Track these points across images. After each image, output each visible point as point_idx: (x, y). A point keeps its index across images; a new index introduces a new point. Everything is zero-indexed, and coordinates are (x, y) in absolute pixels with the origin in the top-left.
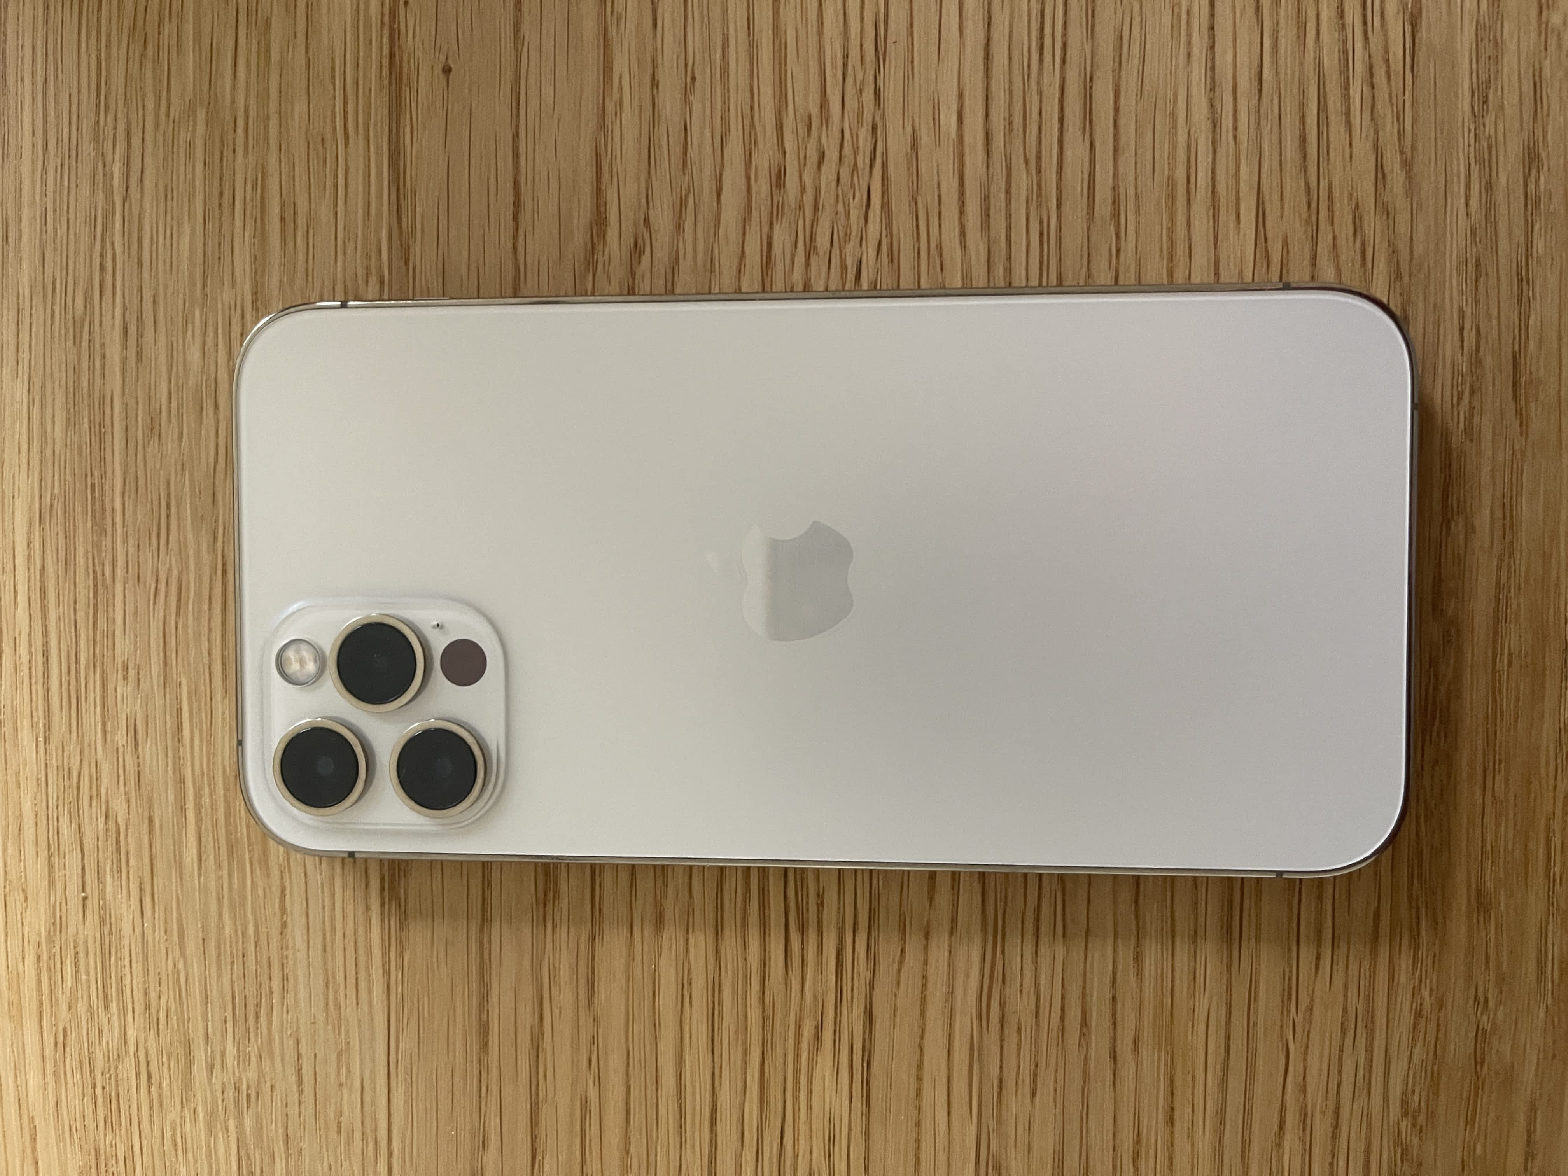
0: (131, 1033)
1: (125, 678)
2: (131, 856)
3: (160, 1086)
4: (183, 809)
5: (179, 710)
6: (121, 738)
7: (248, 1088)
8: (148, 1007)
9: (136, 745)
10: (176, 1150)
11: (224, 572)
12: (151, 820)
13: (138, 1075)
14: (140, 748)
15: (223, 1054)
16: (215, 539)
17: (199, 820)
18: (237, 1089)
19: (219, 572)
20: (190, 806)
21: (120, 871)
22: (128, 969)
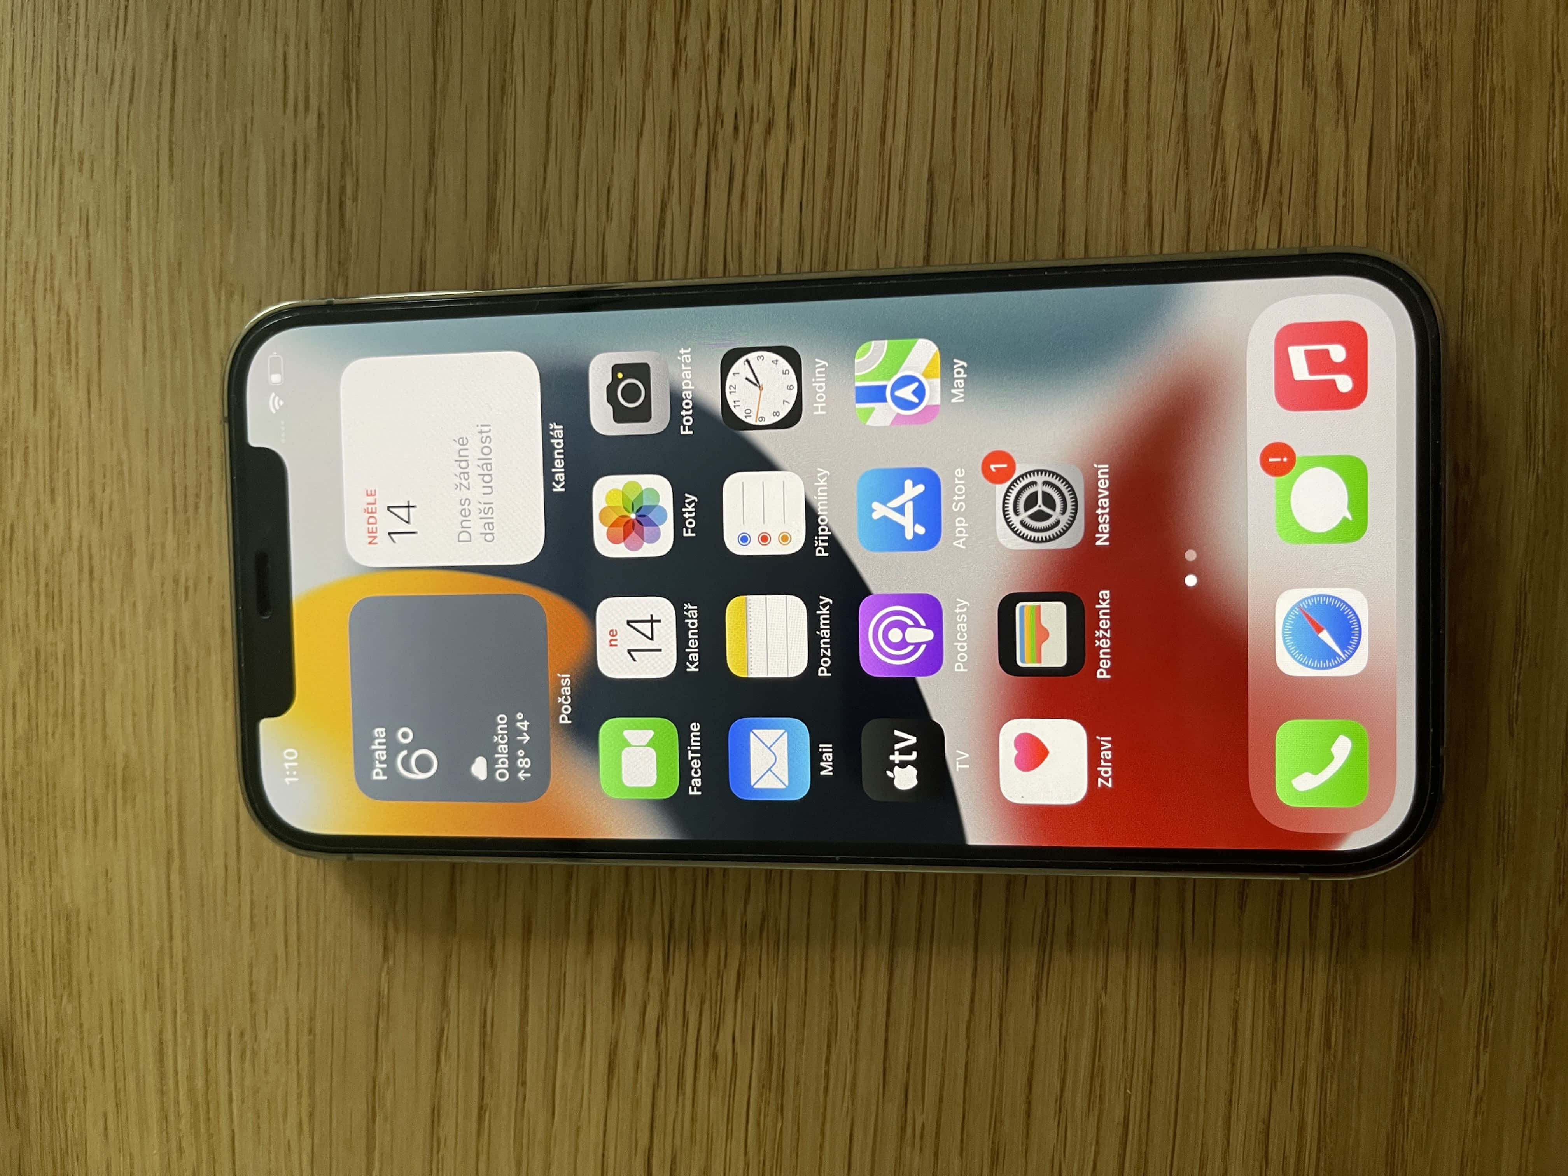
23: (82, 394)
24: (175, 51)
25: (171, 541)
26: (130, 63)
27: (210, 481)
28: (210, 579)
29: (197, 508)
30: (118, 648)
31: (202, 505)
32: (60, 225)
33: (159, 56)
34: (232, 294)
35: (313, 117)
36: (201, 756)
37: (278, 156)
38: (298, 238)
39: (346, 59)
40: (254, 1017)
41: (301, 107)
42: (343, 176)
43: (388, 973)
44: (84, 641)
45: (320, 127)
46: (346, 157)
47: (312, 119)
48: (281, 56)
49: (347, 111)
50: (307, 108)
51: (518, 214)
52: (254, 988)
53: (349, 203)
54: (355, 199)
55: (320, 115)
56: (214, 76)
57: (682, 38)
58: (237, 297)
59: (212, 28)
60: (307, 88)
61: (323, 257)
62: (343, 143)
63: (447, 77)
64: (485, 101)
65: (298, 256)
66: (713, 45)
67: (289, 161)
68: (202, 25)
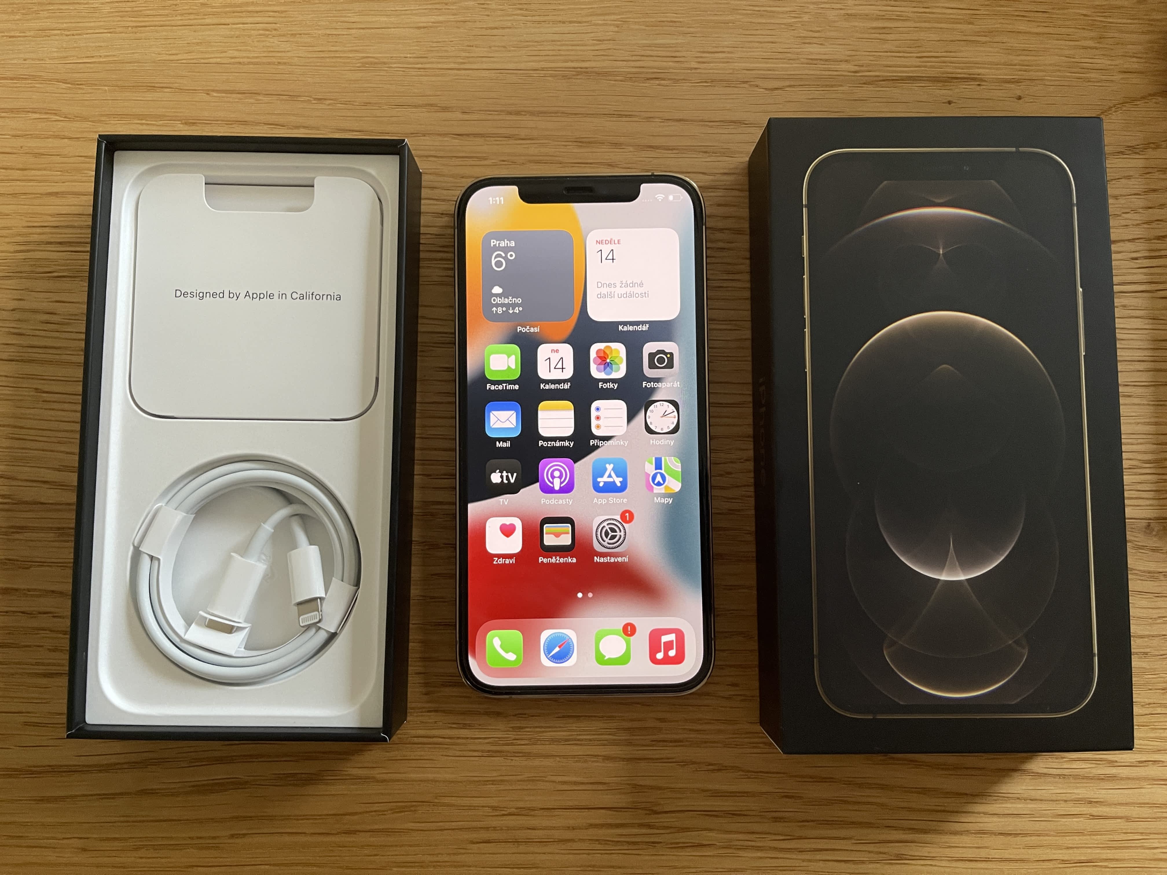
34: (618, 27)
35: (696, 65)
36: (406, 10)
37: (680, 49)
38: (643, 58)
39: (721, 80)
40: (284, 36)
41: (700, 60)
42: (669, 79)
43: (309, 100)
45: (691, 69)
46: (676, 81)
47: (694, 65)
48: (724, 50)
49: (698, 81)
50: (699, 62)
51: (651, 159)
52: (298, 36)
53: (657, 82)
54: (659, 85)
55: (696, 68)
56: (716, 18)
57: (725, 231)
58: (616, 29)
59: (738, 17)
60: (709, 63)
61: (634, 70)
62: (684, 79)
63: (711, 127)
64: (700, 144)
65: (634, 58)
66: (721, 245)
67: (677, 54)
68: (739, 12)
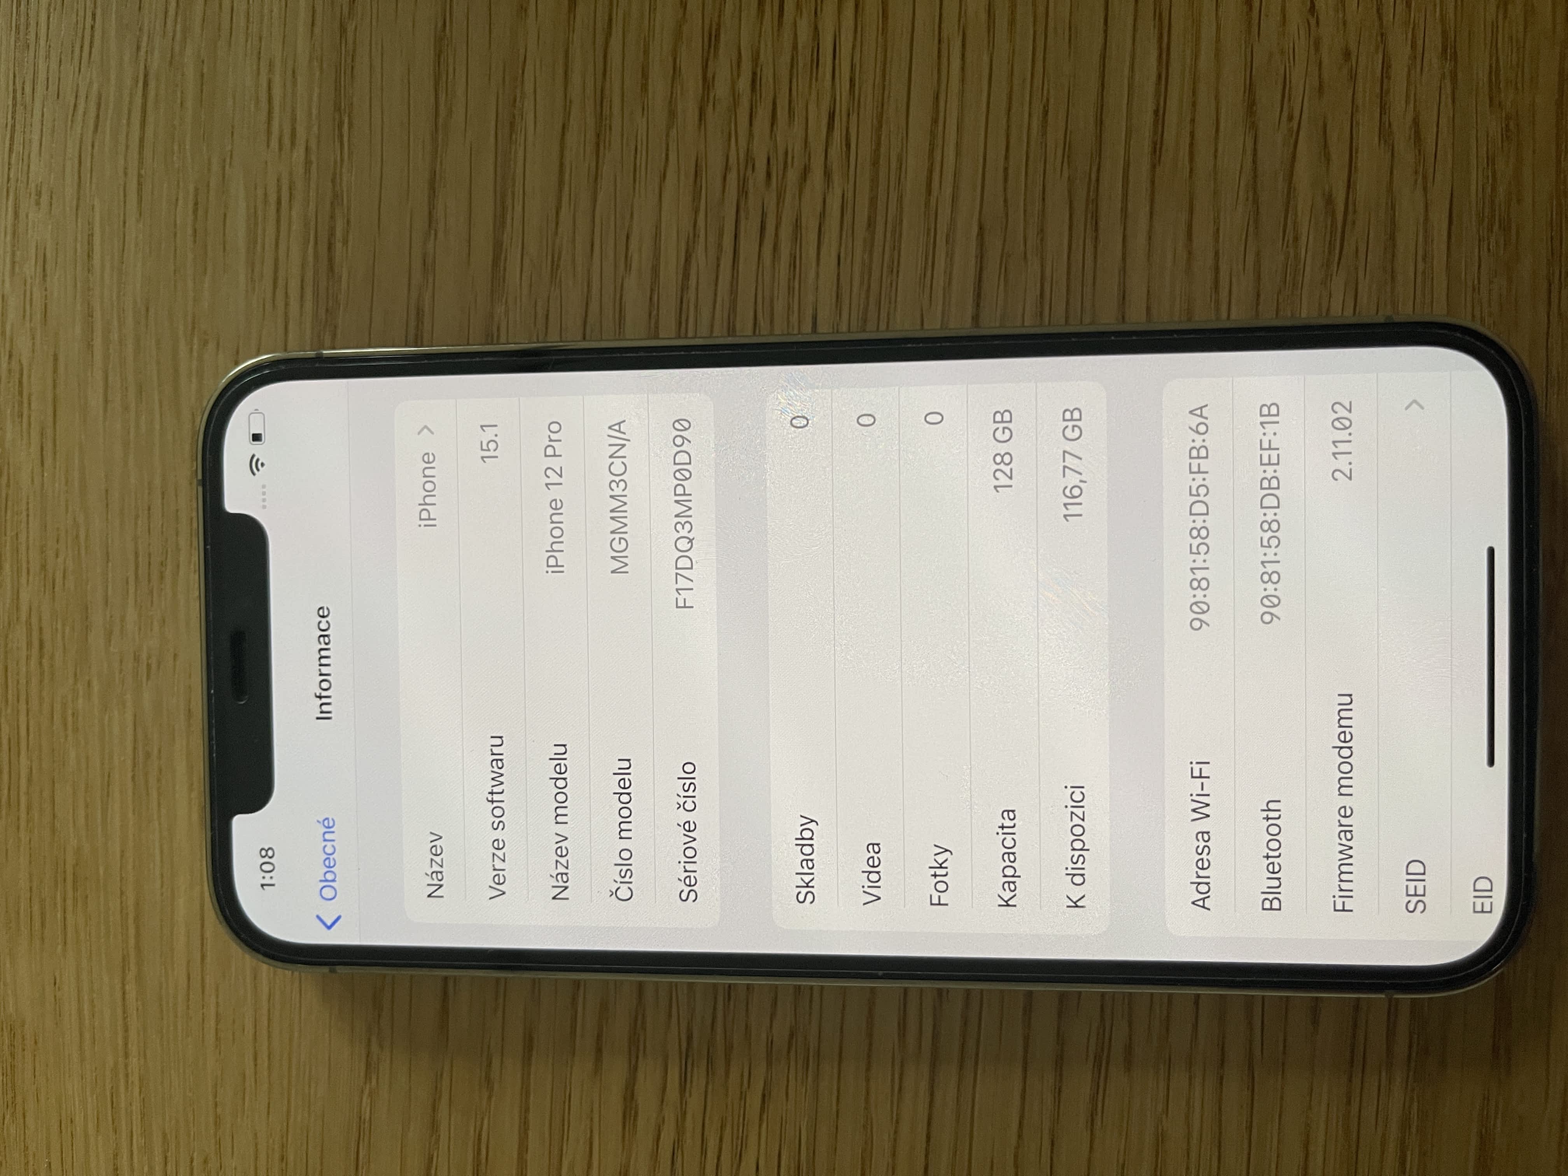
0: (25, 596)
1: (38, 203)
2: (33, 398)
3: (52, 657)
4: (90, 346)
5: (91, 235)
6: (30, 269)
7: (149, 658)
8: (44, 567)
9: (45, 276)
10: (66, 730)
11: (146, 84)
12: (56, 358)
13: (29, 645)
14: (48, 279)
15: (123, 619)
16: (138, 48)
17: (106, 357)
18: (137, 659)
19: (141, 84)
20: (98, 342)
21: (21, 416)
22: (24, 525)
23: (35, 448)
24: (146, 76)
25: (131, 615)
26: (95, 86)
27: (178, 549)
28: (175, 656)
29: (162, 578)
30: (70, 732)
31: (168, 573)
32: (13, 263)
33: (128, 82)
34: (206, 343)
35: (299, 153)
36: (162, 852)
37: (260, 192)
38: (281, 283)
39: (337, 89)
40: (219, 1143)
41: (287, 141)
42: (332, 217)
43: (370, 1095)
44: (32, 723)
45: (308, 163)
46: (336, 197)
47: (299, 154)
48: (265, 85)
49: (337, 144)
50: (293, 144)
51: (527, 261)
52: (219, 1110)
53: (339, 245)
54: (345, 242)
55: (307, 149)
56: (189, 104)
57: (710, 75)
58: (211, 346)
59: (189, 51)
60: (294, 120)
61: (309, 305)
62: (333, 181)
63: (450, 112)
64: (492, 139)
65: (280, 304)
66: (744, 84)
67: (273, 198)
68: (177, 48)
